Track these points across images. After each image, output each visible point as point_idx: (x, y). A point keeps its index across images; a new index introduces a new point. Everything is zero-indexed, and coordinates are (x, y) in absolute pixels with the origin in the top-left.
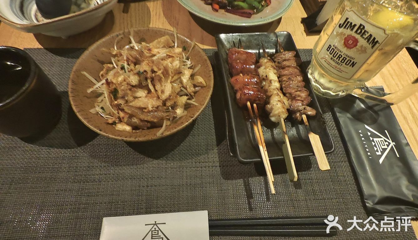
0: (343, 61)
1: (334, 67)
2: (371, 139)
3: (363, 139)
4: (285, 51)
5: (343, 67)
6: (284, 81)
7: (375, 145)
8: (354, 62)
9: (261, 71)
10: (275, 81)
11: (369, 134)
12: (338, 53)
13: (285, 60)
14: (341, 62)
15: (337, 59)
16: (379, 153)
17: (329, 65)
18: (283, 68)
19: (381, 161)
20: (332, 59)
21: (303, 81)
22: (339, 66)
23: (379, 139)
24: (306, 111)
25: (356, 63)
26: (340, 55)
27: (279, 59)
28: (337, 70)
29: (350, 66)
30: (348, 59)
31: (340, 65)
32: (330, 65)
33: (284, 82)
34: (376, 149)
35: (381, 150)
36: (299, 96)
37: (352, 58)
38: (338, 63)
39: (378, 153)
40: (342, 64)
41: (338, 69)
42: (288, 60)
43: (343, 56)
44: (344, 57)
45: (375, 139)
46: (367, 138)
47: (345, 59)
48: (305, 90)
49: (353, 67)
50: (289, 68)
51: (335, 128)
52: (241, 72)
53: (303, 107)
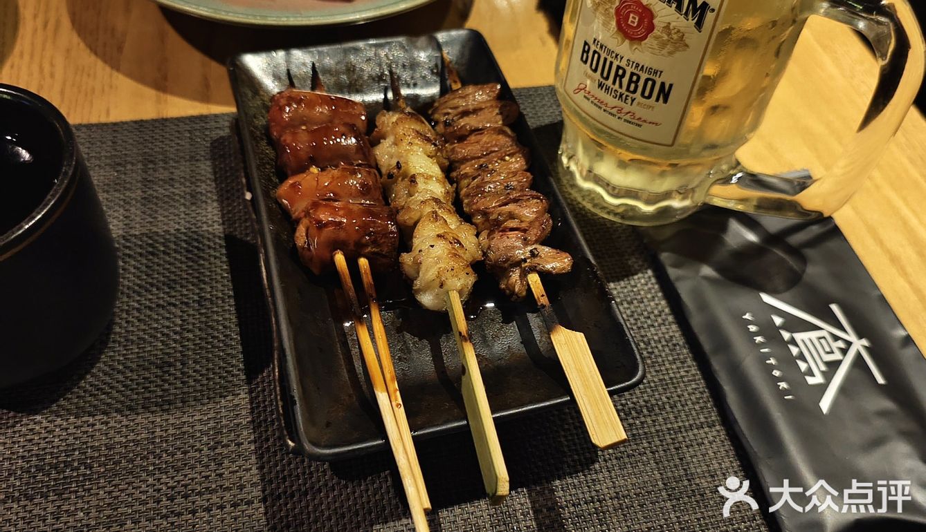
0: (633, 86)
1: (614, 111)
2: (786, 335)
3: (759, 339)
4: (465, 84)
5: (640, 106)
6: (466, 176)
7: (802, 357)
8: (663, 84)
9: (385, 153)
10: (429, 178)
11: (778, 321)
12: (611, 63)
13: (465, 113)
14: (628, 89)
15: (614, 83)
16: (818, 379)
17: (600, 108)
18: (462, 138)
19: (825, 404)
20: (601, 86)
21: (526, 170)
22: (627, 108)
23: (813, 335)
24: (537, 260)
25: (671, 86)
26: (619, 67)
27: (448, 114)
28: (625, 120)
29: (657, 100)
30: (644, 76)
31: (629, 101)
32: (604, 107)
33: (466, 181)
34: (803, 366)
35: (823, 368)
36: (511, 216)
37: (656, 73)
38: (621, 95)
39: (811, 380)
40: (634, 96)
41: (628, 117)
42: (476, 111)
43: (629, 70)
44: (632, 74)
45: (798, 337)
46: (771, 333)
47: (635, 78)
48: (533, 197)
49: (665, 101)
50: (479, 137)
51: (671, 318)
52: (313, 161)
53: (529, 248)
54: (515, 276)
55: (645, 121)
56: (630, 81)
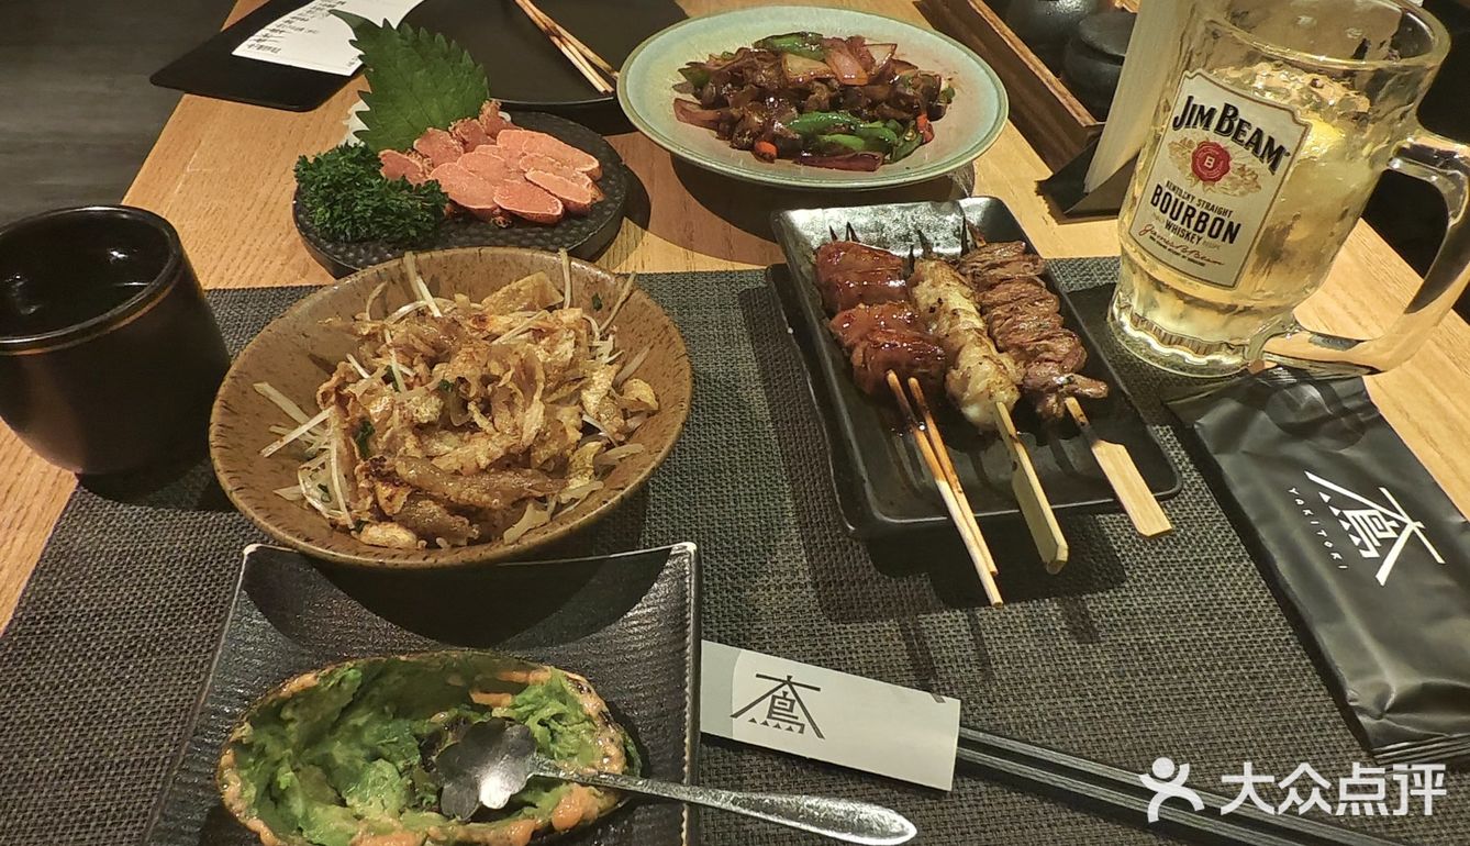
0: (1201, 225)
1: (1180, 252)
2: (1336, 512)
3: (1307, 512)
5: (1204, 245)
7: (1353, 531)
8: (1232, 223)
11: (1326, 498)
12: (1182, 204)
14: (1195, 229)
15: (1182, 223)
16: (1373, 553)
17: (1165, 247)
19: (1382, 576)
20: (1169, 226)
22: (1192, 246)
23: (1365, 513)
24: (1074, 386)
25: (1239, 225)
26: (1189, 207)
28: (1189, 260)
29: (1224, 240)
30: (1213, 216)
31: (1195, 240)
32: (1170, 248)
34: (1356, 541)
35: (1377, 544)
36: (1047, 349)
37: (1226, 212)
38: (1188, 235)
39: (1365, 554)
40: (1201, 235)
41: (1192, 256)
43: (1199, 210)
44: (1202, 214)
45: (1348, 514)
46: (1321, 510)
47: (1204, 218)
49: (1231, 242)
52: (861, 298)
53: (1066, 376)
54: (1052, 400)
55: (1208, 260)
56: (1199, 221)
